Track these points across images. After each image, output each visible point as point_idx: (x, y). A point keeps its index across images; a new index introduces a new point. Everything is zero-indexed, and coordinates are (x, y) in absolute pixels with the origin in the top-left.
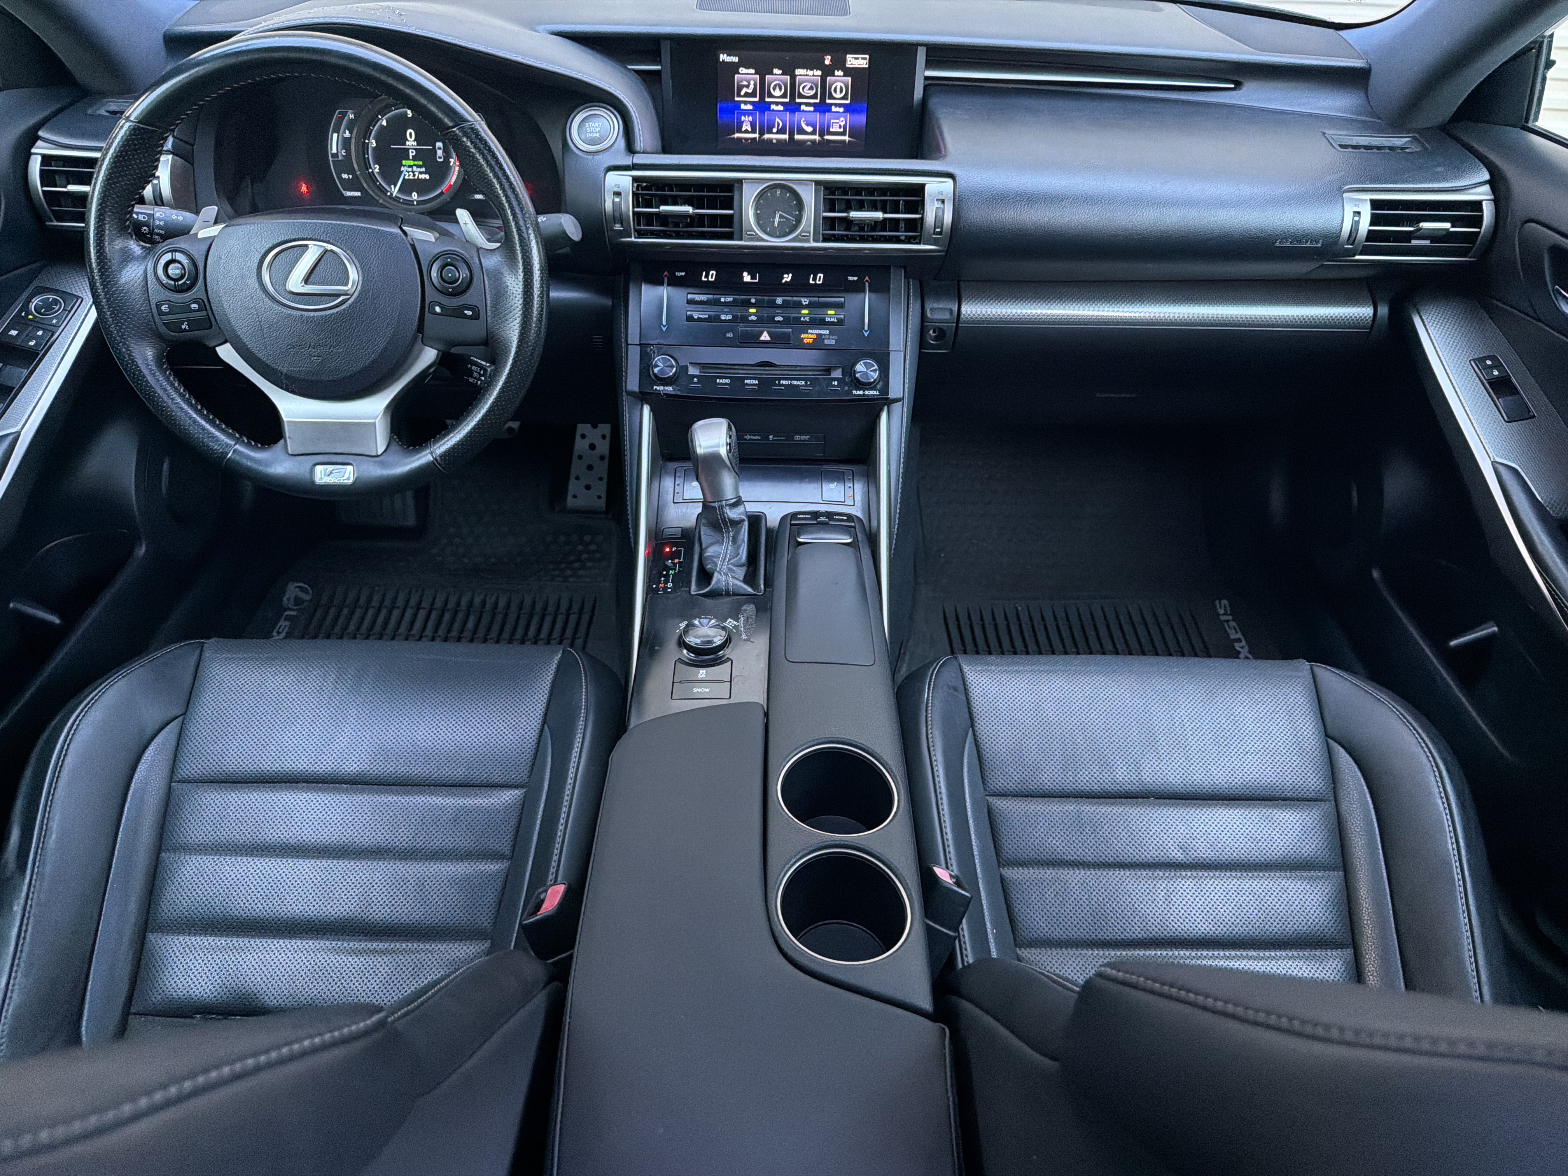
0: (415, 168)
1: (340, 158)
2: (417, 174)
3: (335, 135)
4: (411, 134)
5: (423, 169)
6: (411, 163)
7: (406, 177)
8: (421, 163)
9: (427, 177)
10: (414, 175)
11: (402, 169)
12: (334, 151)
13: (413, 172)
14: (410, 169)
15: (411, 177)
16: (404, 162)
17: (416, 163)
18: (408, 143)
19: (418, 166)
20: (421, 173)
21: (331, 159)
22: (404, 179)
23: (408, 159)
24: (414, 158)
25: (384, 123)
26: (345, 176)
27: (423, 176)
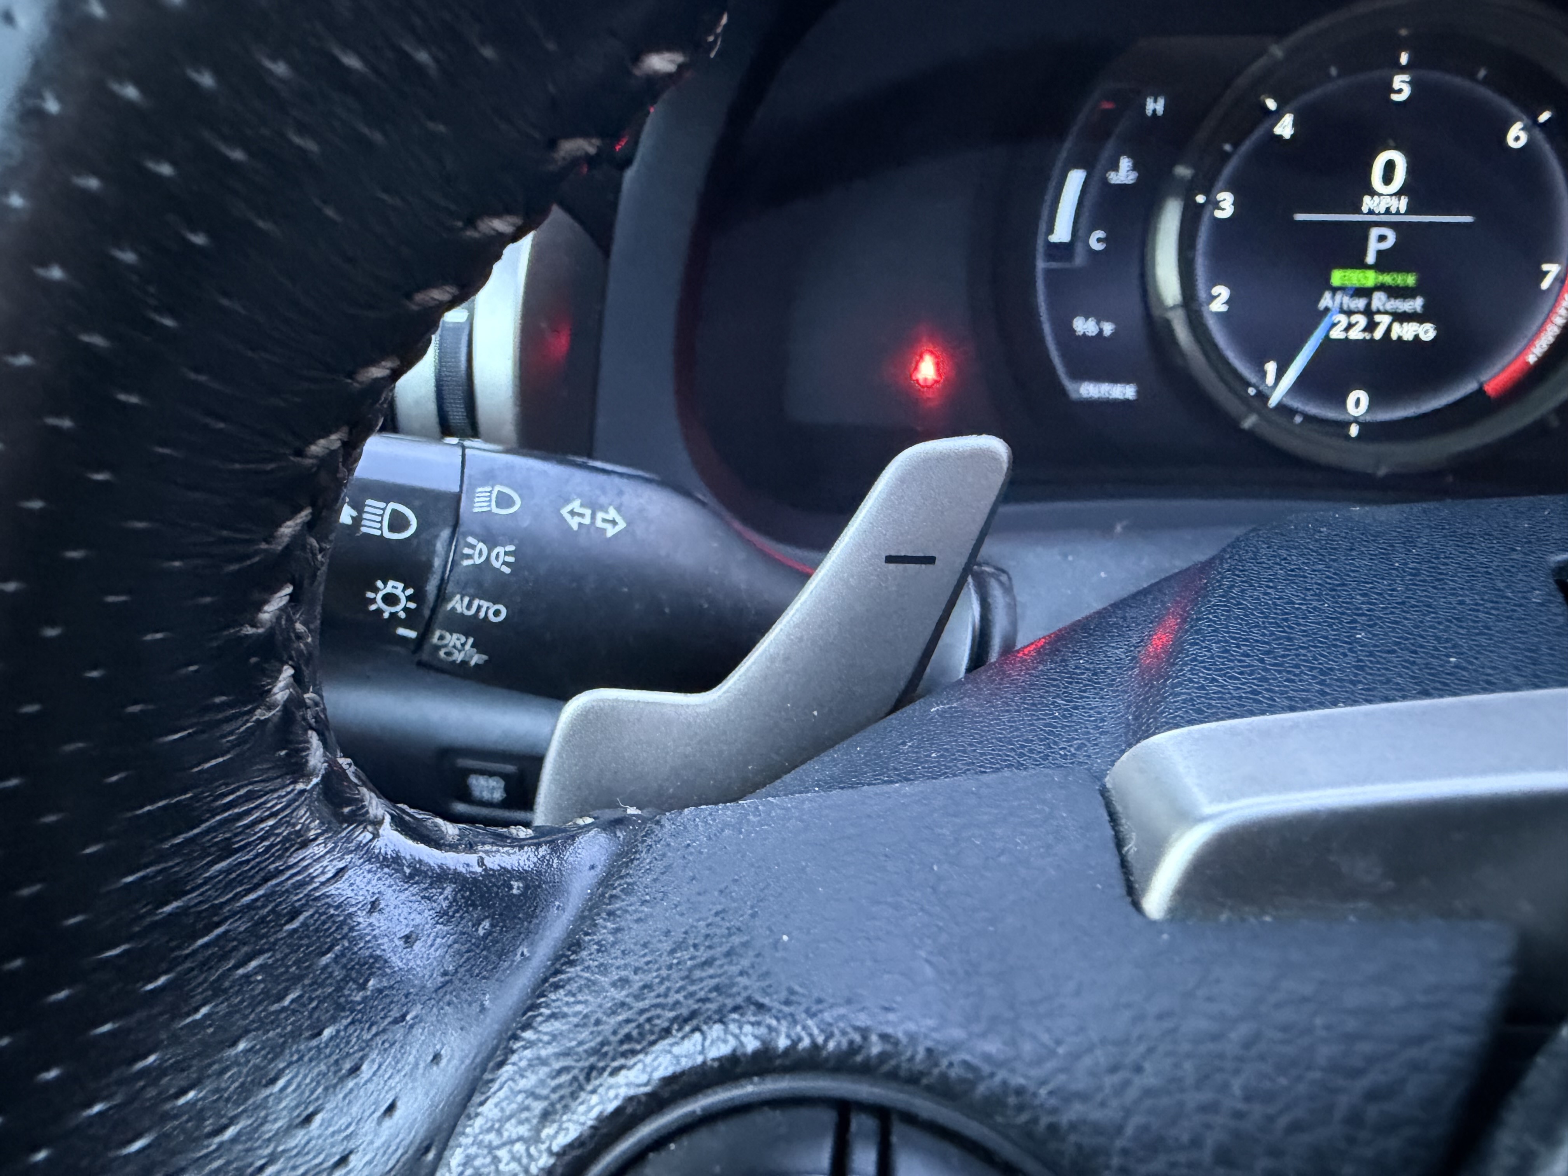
0: (1379, 300)
1: (1079, 260)
2: (1384, 320)
3: (1075, 179)
4: (1390, 166)
5: (1417, 304)
6: (1369, 278)
7: (1337, 334)
8: (1410, 280)
9: (1427, 332)
10: (1371, 326)
11: (1326, 300)
12: (1062, 233)
13: (1368, 312)
14: (1361, 303)
15: (1356, 334)
16: (1338, 277)
17: (1387, 279)
18: (1368, 202)
19: (1394, 292)
20: (1401, 317)
21: (1041, 265)
22: (1327, 337)
23: (1361, 264)
24: (1385, 262)
25: (1285, 128)
26: (1084, 326)
27: (1407, 331)
